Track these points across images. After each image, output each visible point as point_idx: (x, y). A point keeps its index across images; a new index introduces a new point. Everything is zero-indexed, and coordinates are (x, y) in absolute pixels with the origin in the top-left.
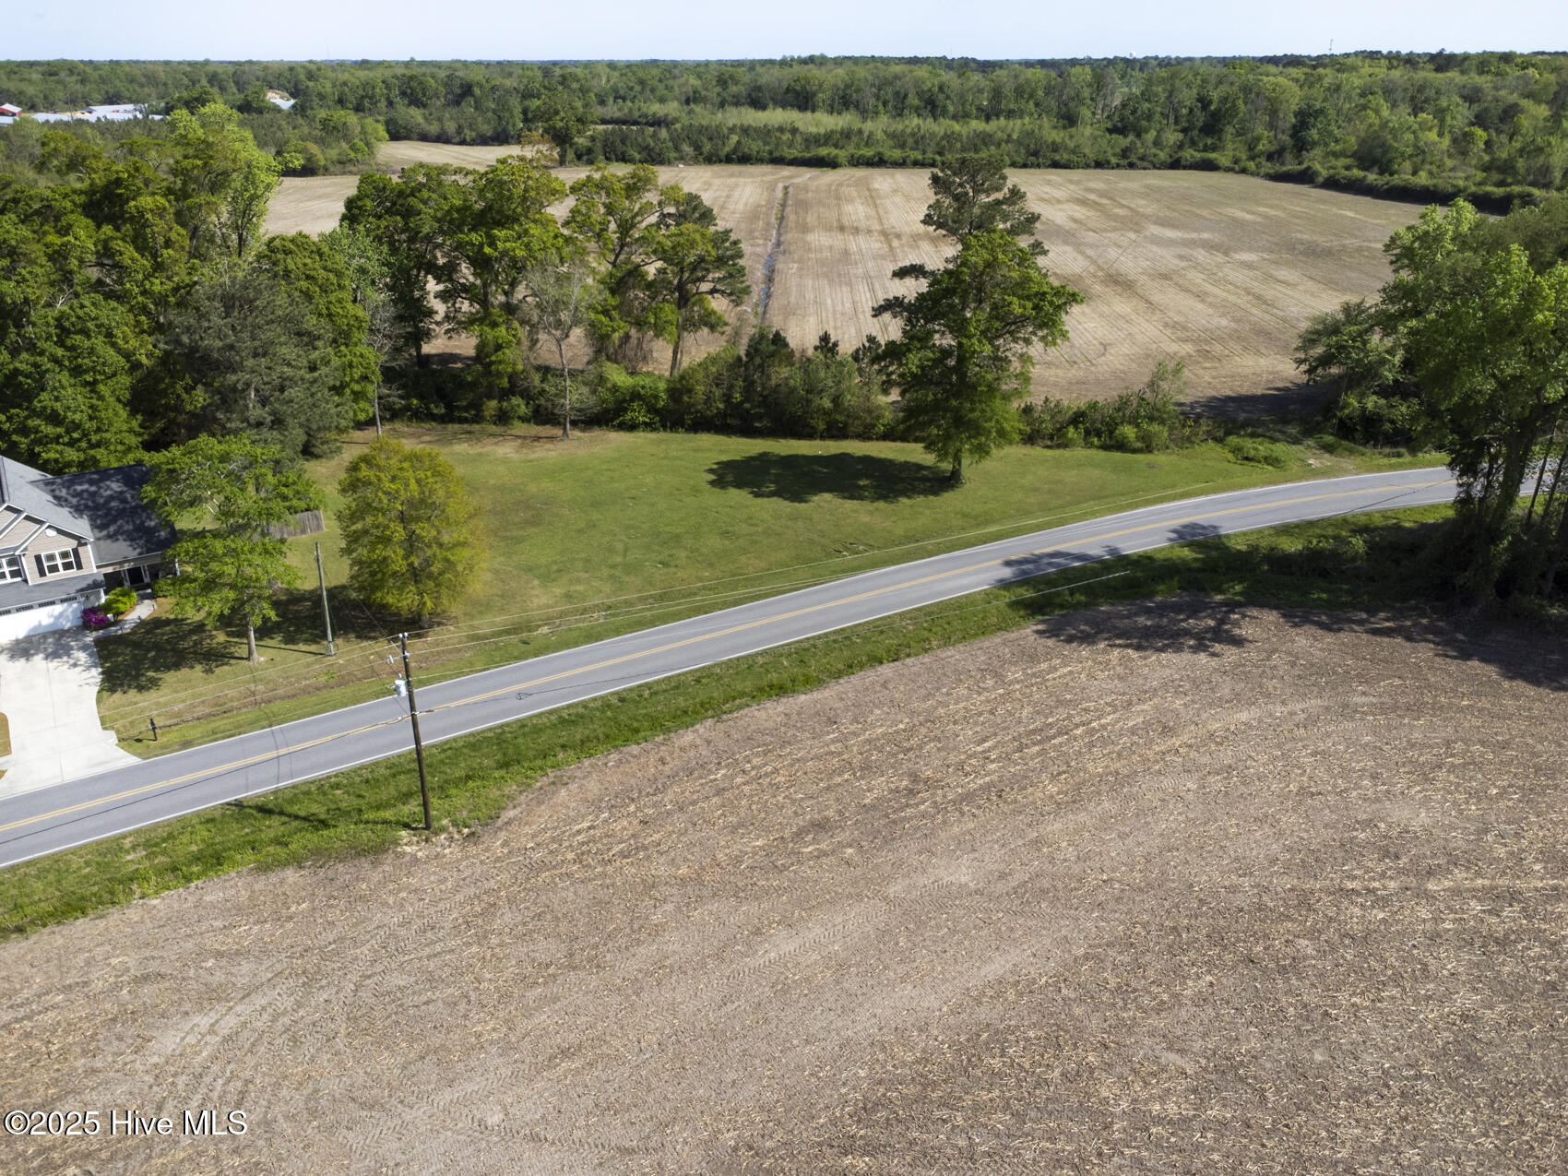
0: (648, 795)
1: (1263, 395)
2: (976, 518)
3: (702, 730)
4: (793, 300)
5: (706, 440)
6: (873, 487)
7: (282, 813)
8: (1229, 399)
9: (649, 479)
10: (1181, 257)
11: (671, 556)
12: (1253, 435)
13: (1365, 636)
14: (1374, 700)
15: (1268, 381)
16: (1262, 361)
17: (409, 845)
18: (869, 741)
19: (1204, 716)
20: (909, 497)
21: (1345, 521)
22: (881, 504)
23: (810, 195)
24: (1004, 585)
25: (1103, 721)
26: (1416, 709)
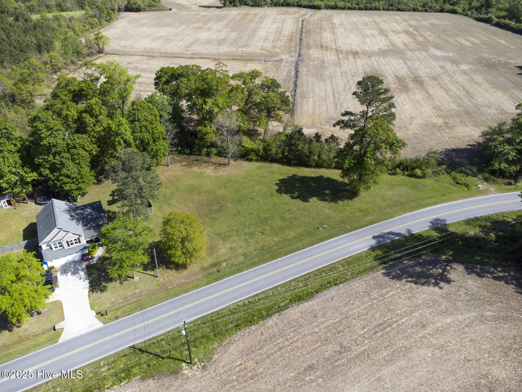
0: (258, 349)
1: (465, 148)
2: (364, 212)
3: (274, 319)
4: (304, 90)
5: (276, 167)
6: (331, 194)
7: (147, 352)
8: (454, 150)
9: (257, 189)
10: (441, 67)
11: (264, 229)
12: (461, 172)
13: (492, 280)
14: (492, 314)
15: (468, 141)
16: (467, 130)
17: (186, 370)
18: (327, 327)
19: (436, 319)
20: (342, 201)
21: (489, 218)
22: (332, 204)
23: (311, 26)
24: (373, 249)
25: (403, 321)
26: (505, 319)
